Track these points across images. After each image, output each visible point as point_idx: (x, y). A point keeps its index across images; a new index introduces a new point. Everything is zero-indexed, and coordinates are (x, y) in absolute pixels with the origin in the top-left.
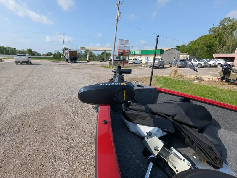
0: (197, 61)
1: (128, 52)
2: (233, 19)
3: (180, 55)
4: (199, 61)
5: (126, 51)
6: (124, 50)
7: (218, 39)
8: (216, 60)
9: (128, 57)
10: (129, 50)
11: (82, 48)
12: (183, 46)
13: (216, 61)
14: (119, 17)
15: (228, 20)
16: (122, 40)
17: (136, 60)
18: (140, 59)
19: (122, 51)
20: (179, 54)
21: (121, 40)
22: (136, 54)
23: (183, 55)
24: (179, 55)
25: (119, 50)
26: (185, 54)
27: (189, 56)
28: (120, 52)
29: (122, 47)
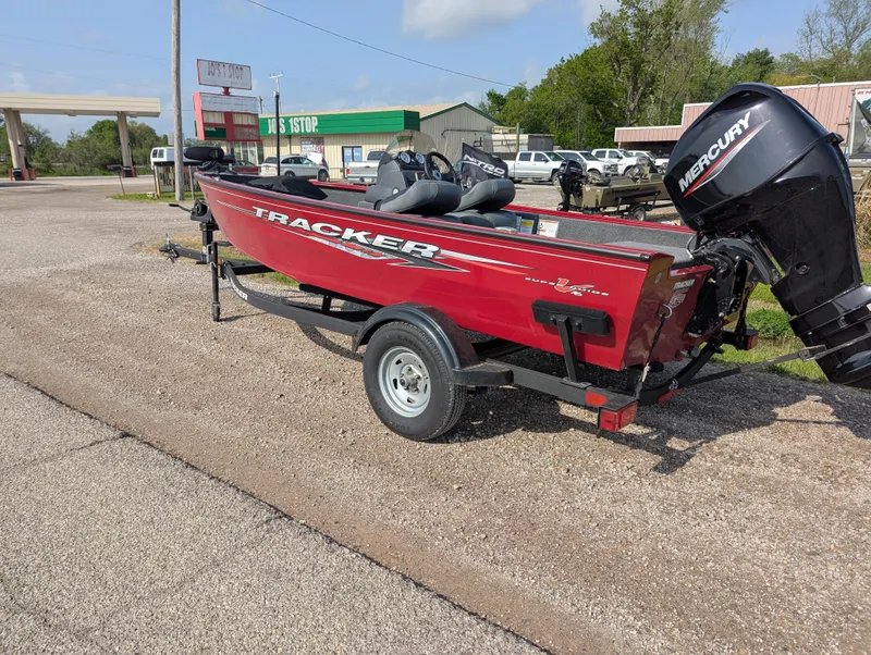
0: (547, 161)
1: (250, 121)
3: (494, 137)
4: (556, 158)
5: (238, 120)
6: (229, 116)
7: (626, 67)
8: (621, 154)
9: (255, 149)
10: (257, 115)
13: (621, 158)
16: (214, 64)
17: (297, 160)
18: (316, 158)
19: (220, 120)
20: (491, 132)
21: (205, 67)
22: (295, 135)
23: (501, 137)
24: (487, 136)
25: (203, 111)
26: (510, 132)
27: (524, 138)
28: (211, 121)
29: (218, 100)
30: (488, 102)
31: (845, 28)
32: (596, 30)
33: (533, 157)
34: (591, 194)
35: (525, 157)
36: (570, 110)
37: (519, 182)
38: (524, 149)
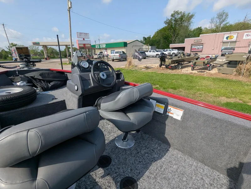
0: (155, 52)
1: (89, 46)
2: (181, 12)
3: (143, 47)
4: (157, 51)
5: (86, 46)
6: (84, 45)
8: (171, 50)
10: (91, 44)
11: (35, 44)
12: (149, 38)
14: (71, 7)
15: (178, 13)
16: (81, 33)
19: (82, 46)
21: (79, 34)
23: (145, 47)
25: (79, 44)
26: (147, 46)
27: (150, 47)
28: (81, 46)
29: (82, 41)
30: (142, 40)
31: (220, 21)
32: (166, 23)
33: (152, 51)
34: (168, 61)
35: (150, 51)
36: (160, 41)
37: (149, 57)
38: (150, 50)
